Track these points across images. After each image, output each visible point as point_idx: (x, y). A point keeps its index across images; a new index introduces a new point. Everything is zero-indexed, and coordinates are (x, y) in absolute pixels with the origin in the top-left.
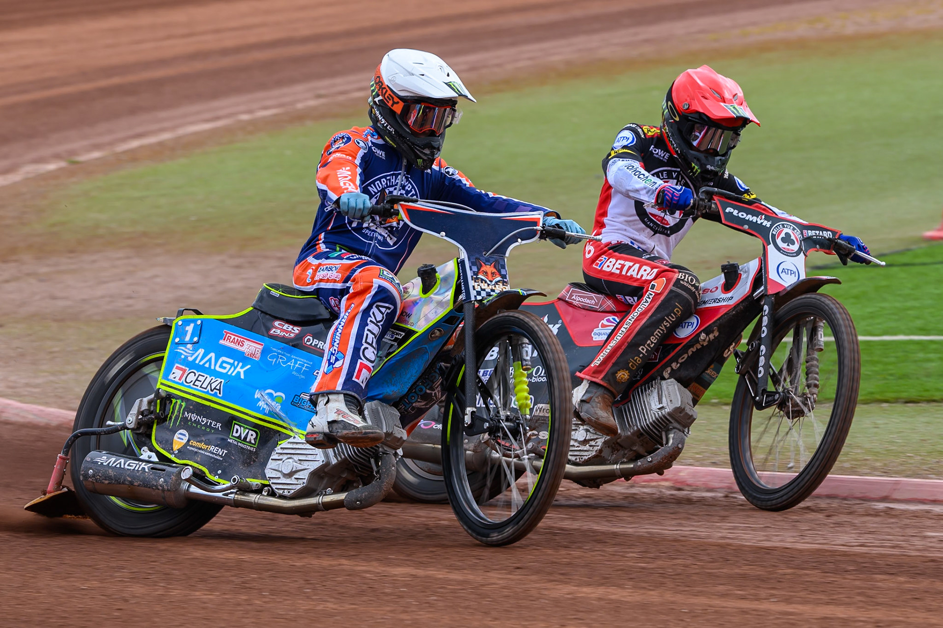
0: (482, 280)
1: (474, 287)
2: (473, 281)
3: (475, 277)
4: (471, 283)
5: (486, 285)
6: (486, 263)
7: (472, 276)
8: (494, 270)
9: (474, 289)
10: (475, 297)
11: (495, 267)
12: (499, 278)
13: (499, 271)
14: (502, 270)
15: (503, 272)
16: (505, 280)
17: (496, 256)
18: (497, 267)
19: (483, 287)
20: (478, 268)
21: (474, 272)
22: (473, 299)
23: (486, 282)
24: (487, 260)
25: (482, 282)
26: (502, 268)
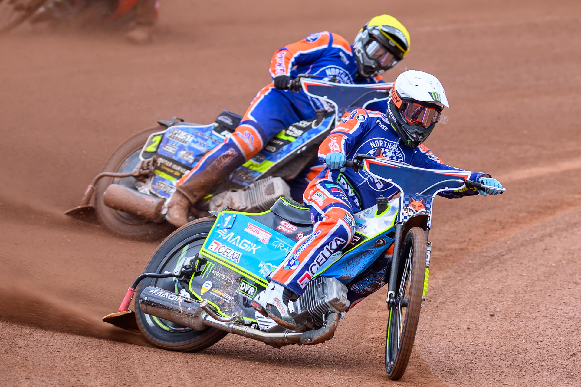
0: (410, 210)
1: (403, 213)
2: (404, 210)
3: (406, 207)
4: (402, 211)
5: (413, 213)
6: (416, 200)
7: (403, 207)
8: (421, 204)
9: (403, 215)
10: (403, 219)
11: (422, 202)
12: (424, 210)
13: (425, 205)
14: (427, 205)
15: (428, 206)
16: (428, 211)
17: (425, 196)
18: (424, 203)
19: (409, 214)
20: (409, 202)
21: (405, 204)
22: (401, 221)
23: (413, 211)
24: (418, 198)
25: (410, 211)
26: (427, 204)
